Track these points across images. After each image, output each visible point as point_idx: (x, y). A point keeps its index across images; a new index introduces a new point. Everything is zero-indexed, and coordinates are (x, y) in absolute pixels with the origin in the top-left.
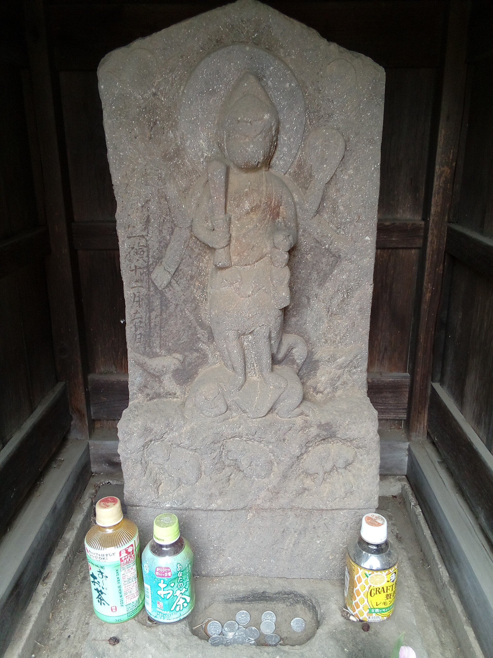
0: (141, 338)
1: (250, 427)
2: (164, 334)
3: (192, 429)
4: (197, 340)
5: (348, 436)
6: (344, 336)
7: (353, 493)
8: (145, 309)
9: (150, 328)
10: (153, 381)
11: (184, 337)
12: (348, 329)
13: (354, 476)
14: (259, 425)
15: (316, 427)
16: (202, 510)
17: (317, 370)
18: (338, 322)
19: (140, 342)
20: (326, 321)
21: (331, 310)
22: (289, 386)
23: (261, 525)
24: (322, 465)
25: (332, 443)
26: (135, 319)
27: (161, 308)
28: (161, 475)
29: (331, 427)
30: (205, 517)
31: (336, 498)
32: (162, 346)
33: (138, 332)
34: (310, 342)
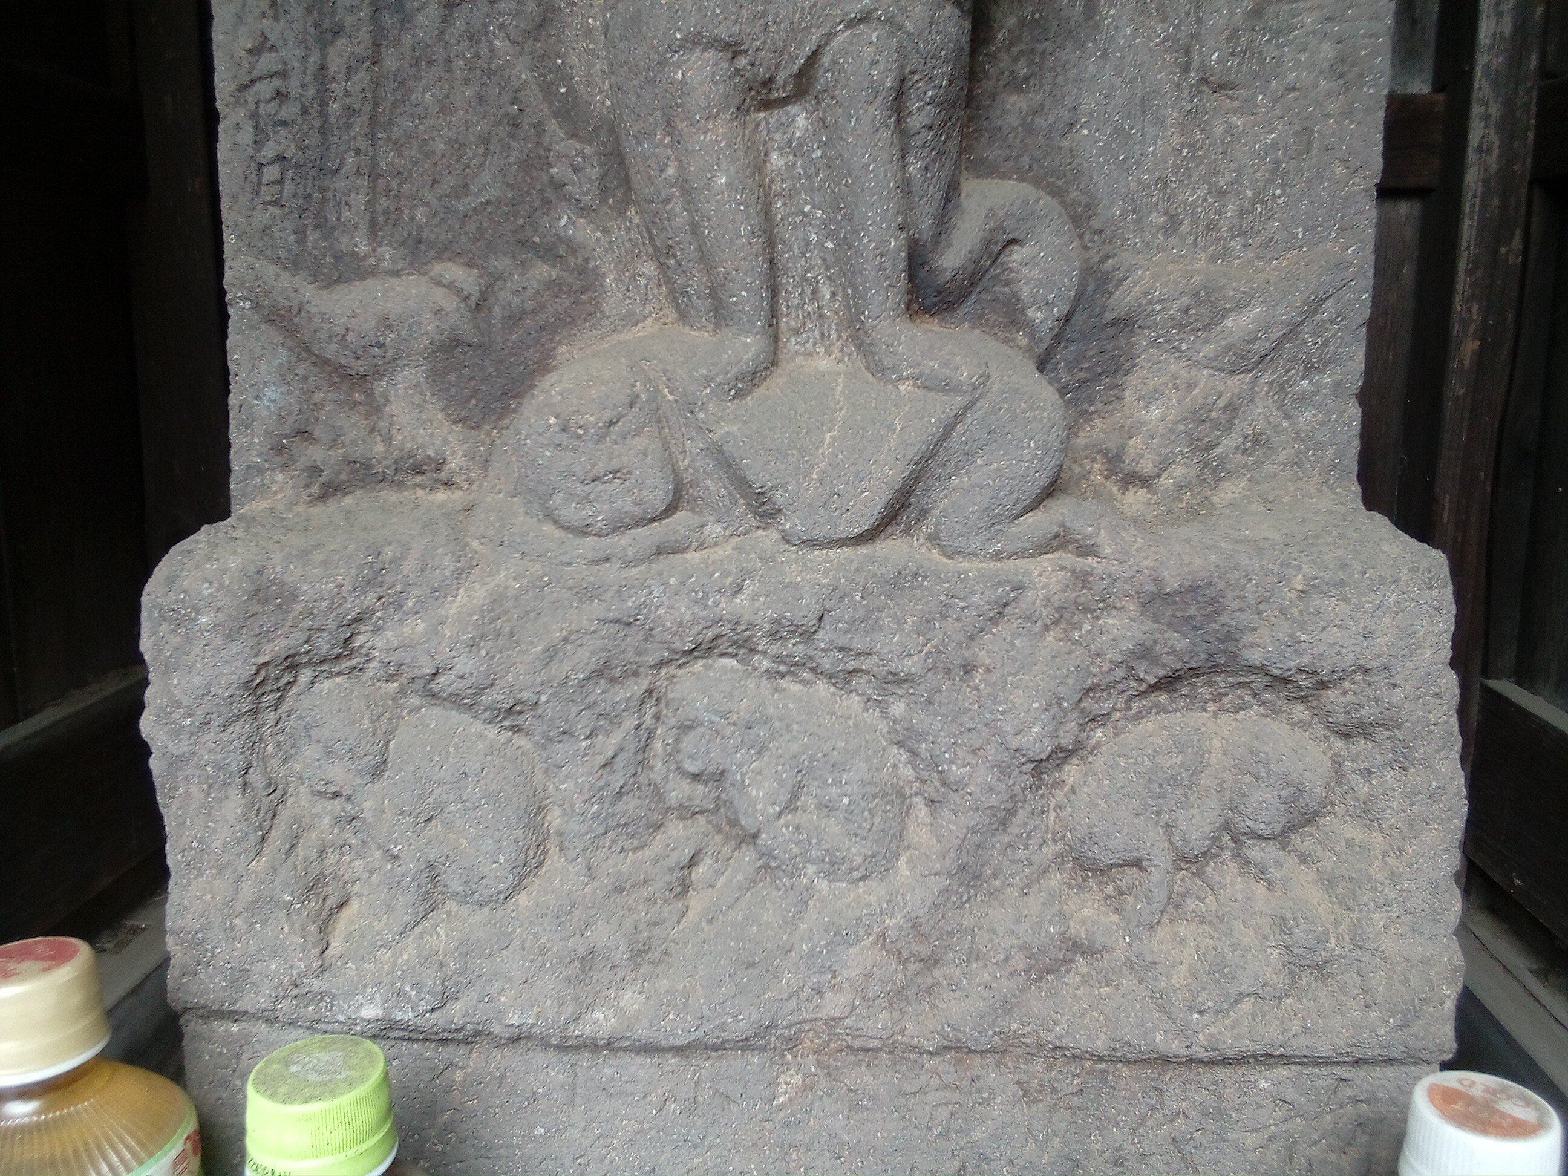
0: (280, 182)
1: (795, 586)
2: (387, 158)
3: (497, 599)
4: (550, 194)
5: (1305, 660)
6: (1258, 199)
7: (1329, 968)
8: (298, 27)
9: (324, 131)
10: (339, 403)
11: (486, 177)
12: (1277, 162)
13: (1329, 883)
14: (837, 579)
15: (1132, 607)
16: (544, 1043)
17: (1128, 372)
18: (1230, 130)
19: (276, 203)
20: (1172, 115)
21: (1196, 58)
22: (996, 387)
23: (846, 1138)
24: (1165, 817)
25: (1211, 707)
26: (253, 82)
27: (374, 18)
28: (347, 858)
29: (1214, 605)
30: (563, 1087)
31: (1241, 996)
32: (381, 219)
33: (269, 151)
34: (1096, 223)
